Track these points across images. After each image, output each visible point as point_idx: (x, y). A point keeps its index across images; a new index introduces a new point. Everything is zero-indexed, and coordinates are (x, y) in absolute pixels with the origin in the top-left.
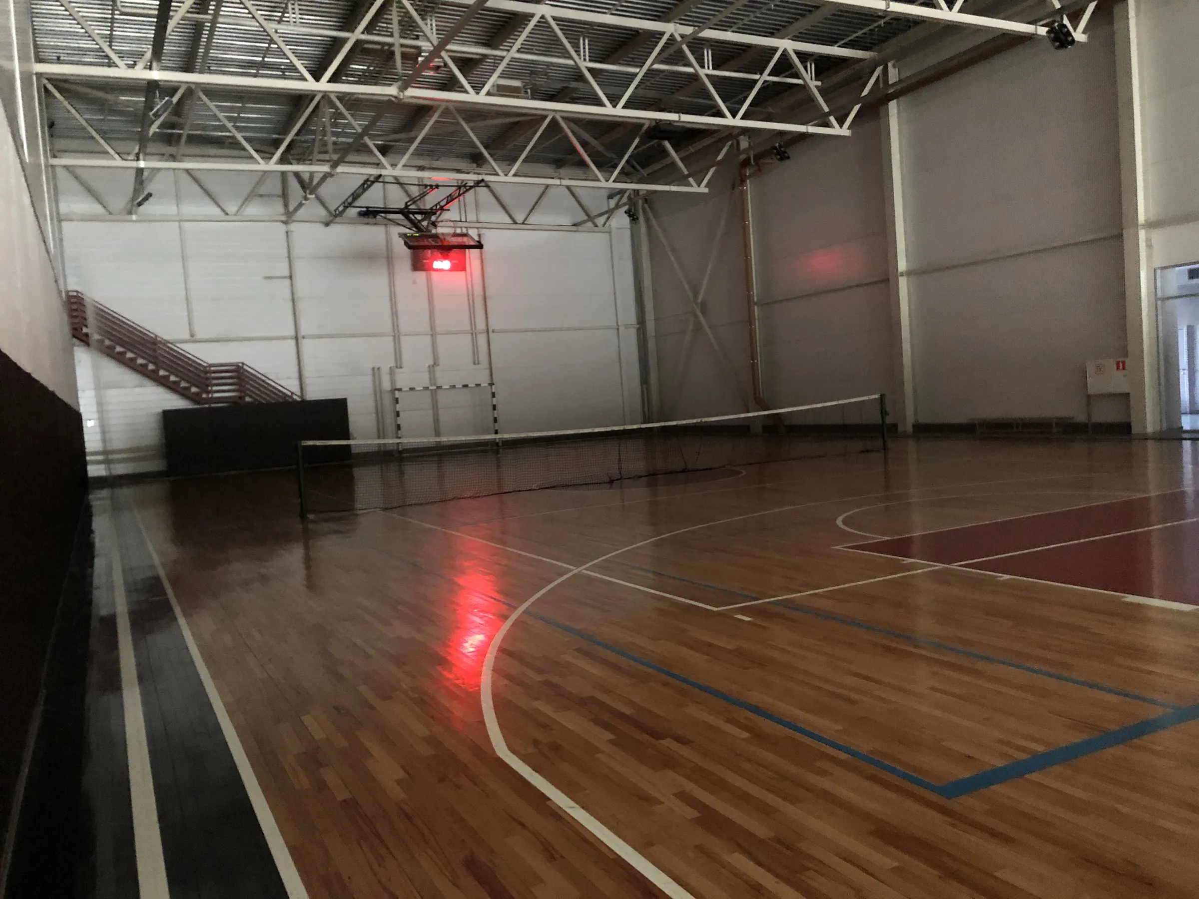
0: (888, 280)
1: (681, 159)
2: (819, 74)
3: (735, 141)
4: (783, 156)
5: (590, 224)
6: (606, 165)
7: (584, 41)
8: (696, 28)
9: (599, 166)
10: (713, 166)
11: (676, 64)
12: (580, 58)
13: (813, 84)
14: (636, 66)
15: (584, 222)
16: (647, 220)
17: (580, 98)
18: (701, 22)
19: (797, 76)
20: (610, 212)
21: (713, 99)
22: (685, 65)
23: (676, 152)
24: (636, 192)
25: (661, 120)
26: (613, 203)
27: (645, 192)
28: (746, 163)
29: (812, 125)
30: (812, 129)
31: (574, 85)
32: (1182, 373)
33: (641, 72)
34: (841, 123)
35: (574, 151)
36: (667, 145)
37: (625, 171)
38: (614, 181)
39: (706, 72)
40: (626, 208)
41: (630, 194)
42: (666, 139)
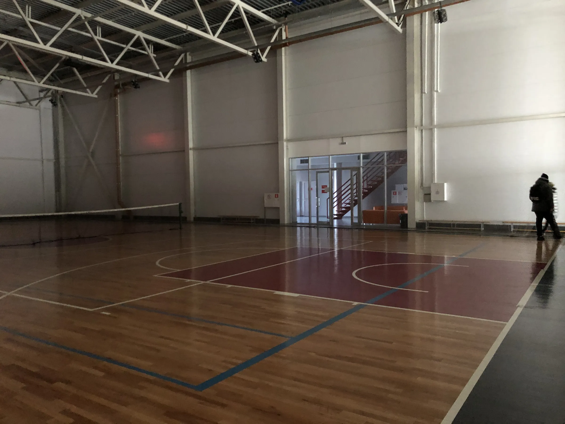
0: (184, 151)
1: (83, 79)
2: (155, 51)
3: (112, 75)
4: (136, 86)
5: (28, 104)
6: (39, 74)
7: (29, 7)
8: (93, 15)
9: (34, 74)
10: (100, 85)
11: (82, 30)
12: (26, 16)
13: (152, 55)
14: (59, 27)
15: (24, 102)
16: (63, 106)
17: (24, 36)
18: (96, 13)
19: (144, 49)
20: (40, 99)
21: (100, 51)
22: (86, 32)
23: (80, 74)
24: (57, 91)
25: (72, 57)
26: (42, 95)
27: (62, 92)
28: (117, 87)
29: (151, 74)
30: (151, 76)
31: (21, 28)
32: (297, 200)
33: (61, 31)
34: (165, 75)
35: (20, 64)
36: (75, 70)
37: (51, 79)
38: (43, 83)
39: (98, 38)
40: (50, 98)
41: (52, 92)
42: (74, 67)
